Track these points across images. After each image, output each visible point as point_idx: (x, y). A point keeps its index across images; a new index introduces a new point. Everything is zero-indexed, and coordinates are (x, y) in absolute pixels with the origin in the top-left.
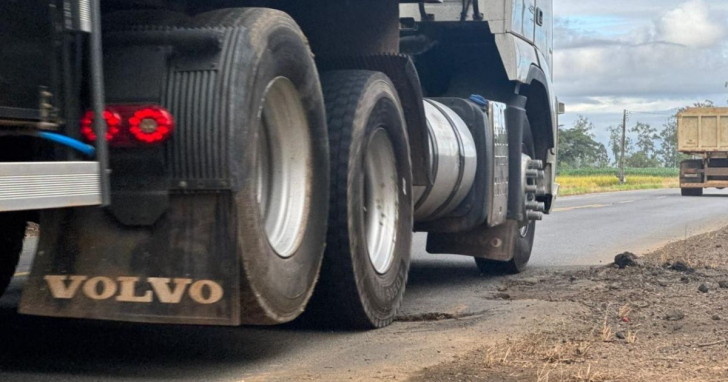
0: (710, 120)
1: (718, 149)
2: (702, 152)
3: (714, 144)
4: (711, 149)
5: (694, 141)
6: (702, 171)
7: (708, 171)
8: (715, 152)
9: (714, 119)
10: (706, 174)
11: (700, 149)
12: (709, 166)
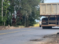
0: (49, 5)
1: (52, 14)
2: (47, 15)
3: (50, 13)
4: (49, 15)
5: (44, 12)
6: (47, 21)
7: (49, 21)
8: (51, 15)
9: (50, 5)
10: (48, 22)
11: (46, 14)
12: (49, 20)
